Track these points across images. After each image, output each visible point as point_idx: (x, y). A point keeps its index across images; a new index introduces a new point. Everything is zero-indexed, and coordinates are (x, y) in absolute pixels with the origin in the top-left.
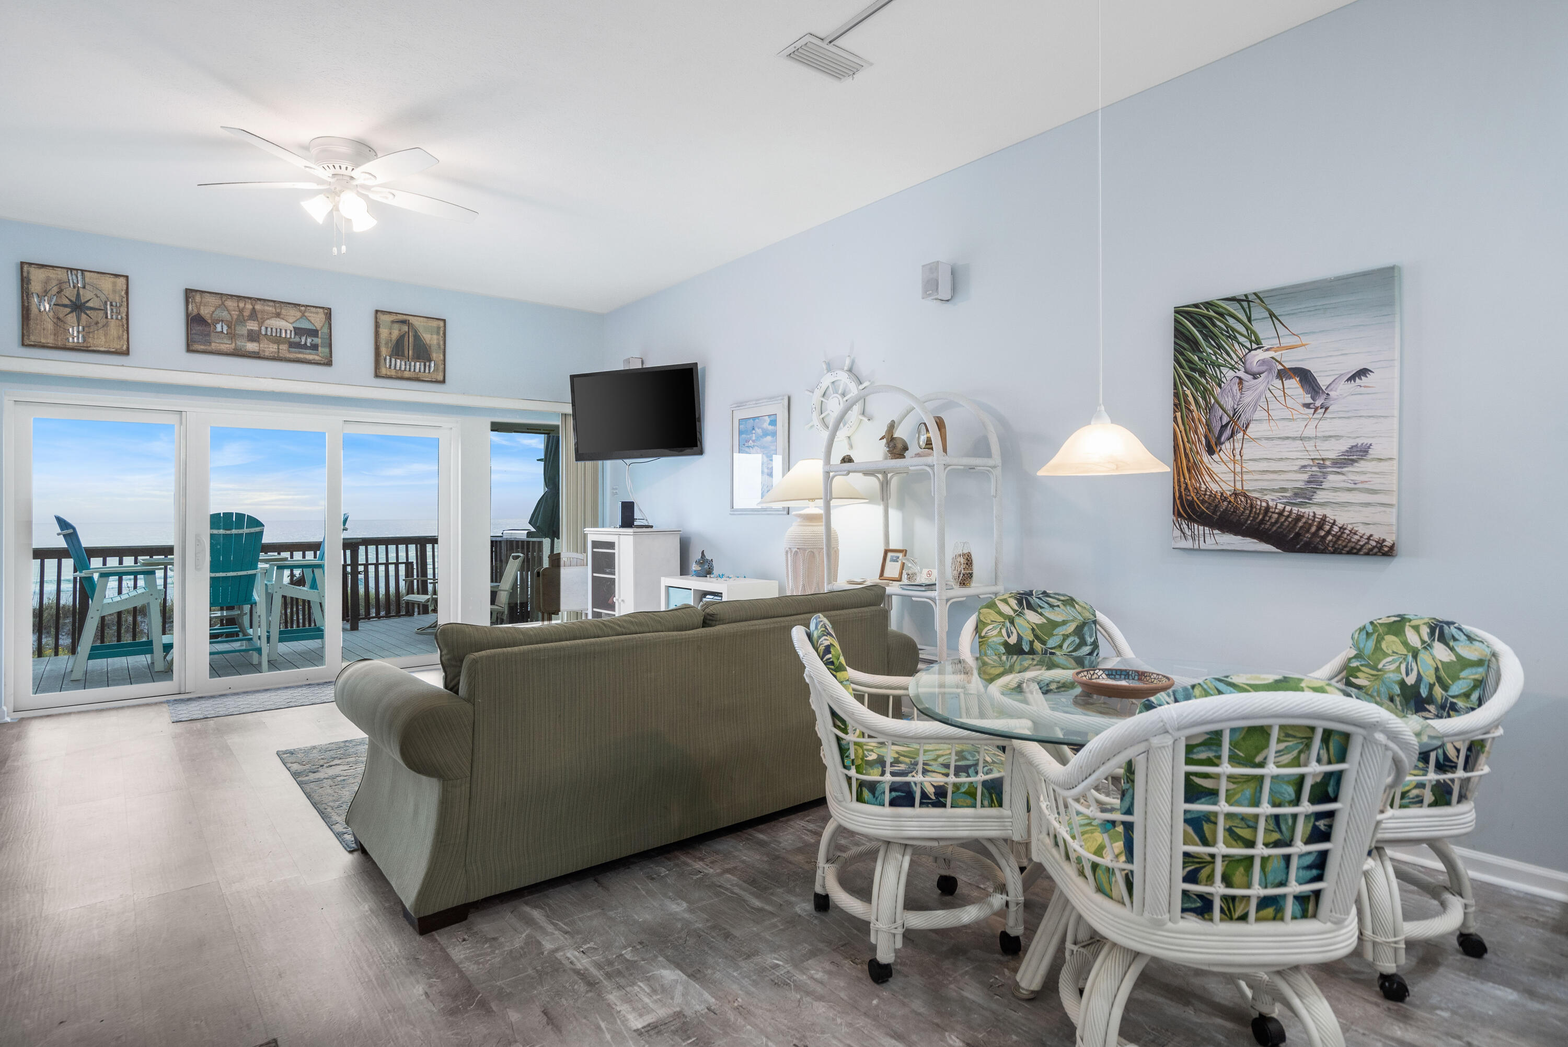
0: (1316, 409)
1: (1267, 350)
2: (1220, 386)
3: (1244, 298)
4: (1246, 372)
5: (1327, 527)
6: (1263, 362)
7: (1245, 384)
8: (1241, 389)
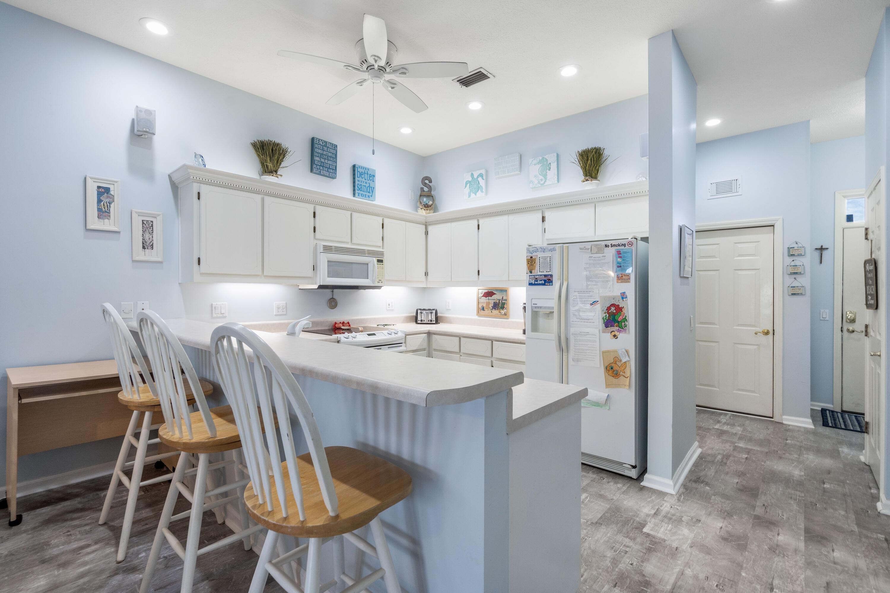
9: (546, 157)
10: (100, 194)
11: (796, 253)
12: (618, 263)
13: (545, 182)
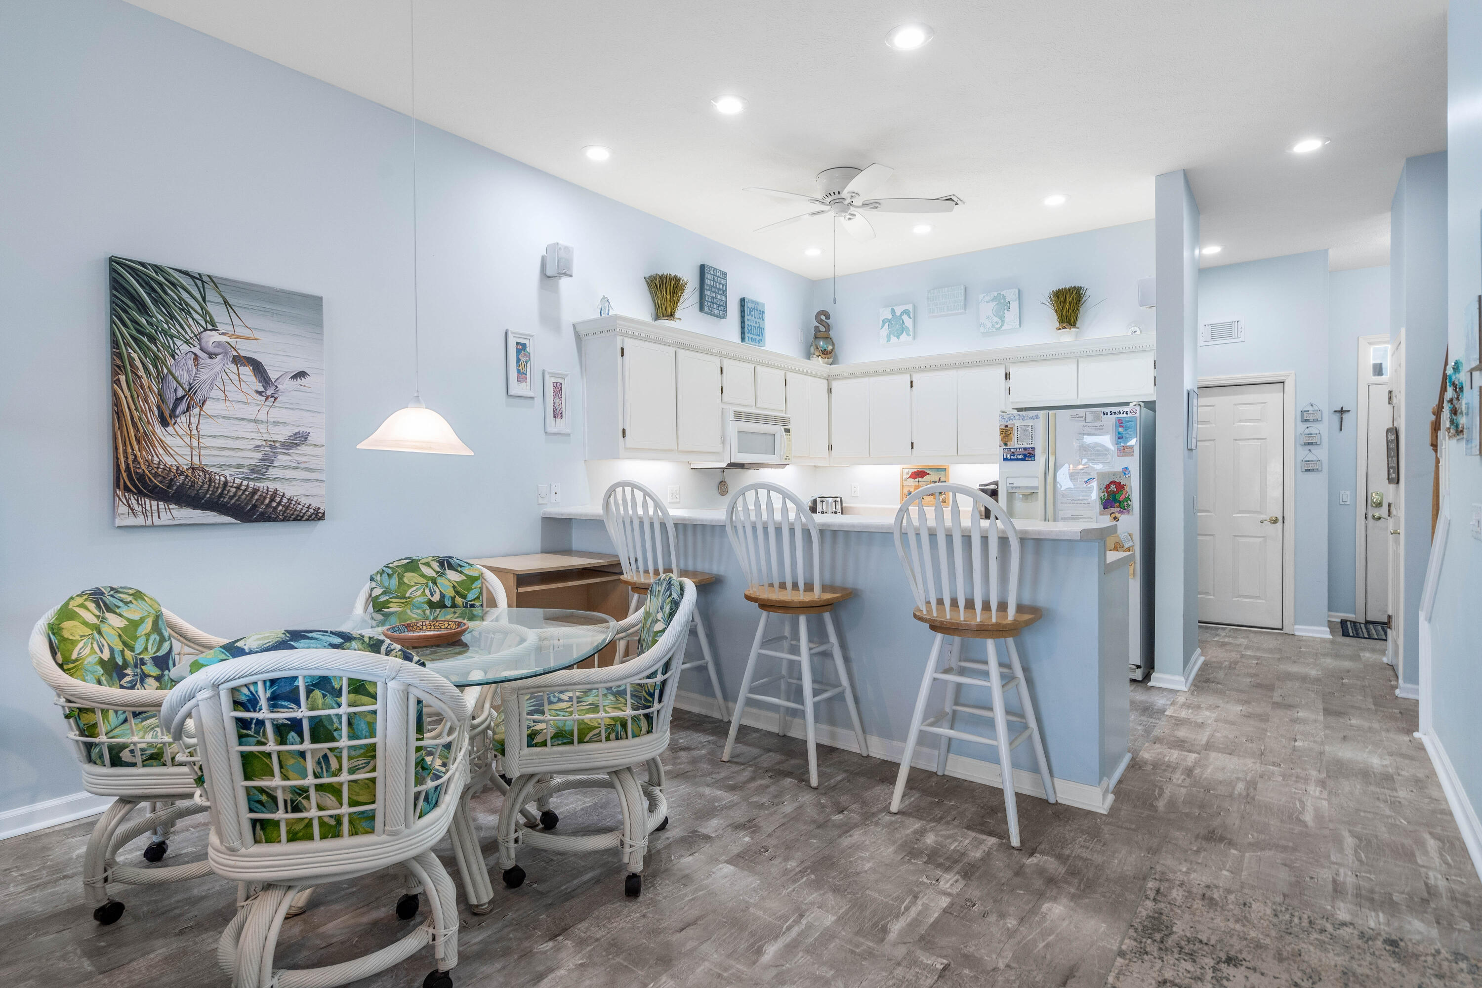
0: (267, 398)
1: (222, 334)
2: (174, 358)
3: (198, 277)
4: (201, 349)
5: (278, 499)
6: (218, 344)
7: (201, 361)
8: (196, 365)
9: (1004, 293)
10: (519, 351)
11: (1311, 418)
12: (1119, 433)
13: (1001, 327)
